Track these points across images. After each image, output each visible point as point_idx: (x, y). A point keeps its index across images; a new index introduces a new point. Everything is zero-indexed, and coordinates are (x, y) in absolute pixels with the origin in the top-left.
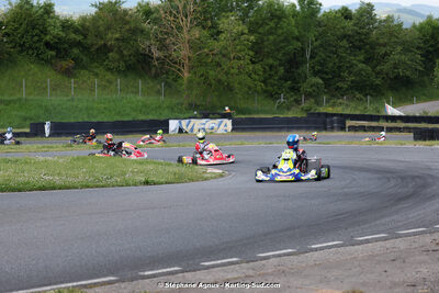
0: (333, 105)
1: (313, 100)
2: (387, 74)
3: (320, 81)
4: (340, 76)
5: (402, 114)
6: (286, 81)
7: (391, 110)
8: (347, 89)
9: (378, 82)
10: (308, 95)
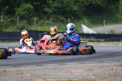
0: (41, 25)
1: (25, 21)
2: (83, 2)
3: (31, 6)
4: (46, 3)
5: (95, 32)
6: (4, 6)
7: (86, 29)
8: (52, 14)
9: (76, 8)
10: (22, 18)
